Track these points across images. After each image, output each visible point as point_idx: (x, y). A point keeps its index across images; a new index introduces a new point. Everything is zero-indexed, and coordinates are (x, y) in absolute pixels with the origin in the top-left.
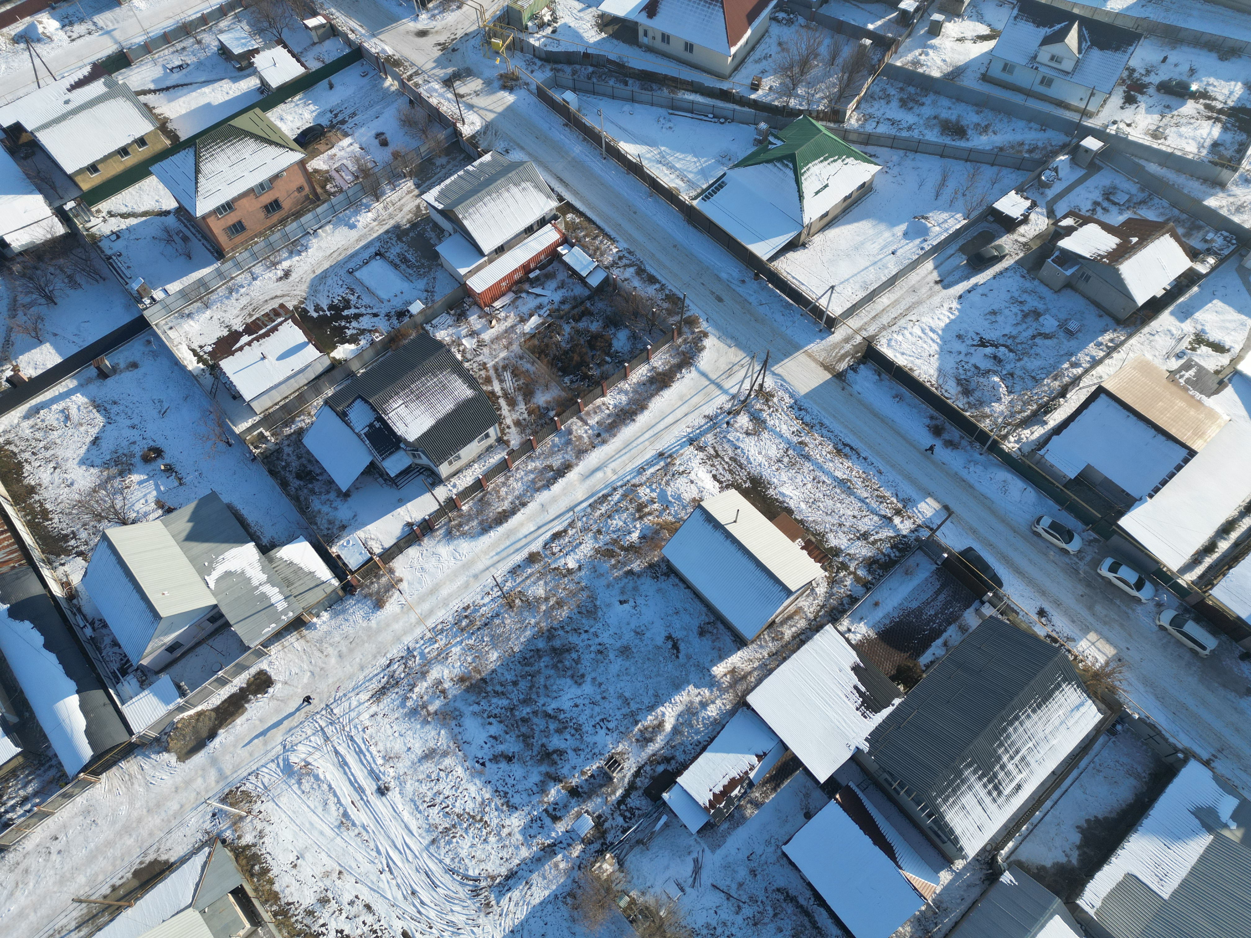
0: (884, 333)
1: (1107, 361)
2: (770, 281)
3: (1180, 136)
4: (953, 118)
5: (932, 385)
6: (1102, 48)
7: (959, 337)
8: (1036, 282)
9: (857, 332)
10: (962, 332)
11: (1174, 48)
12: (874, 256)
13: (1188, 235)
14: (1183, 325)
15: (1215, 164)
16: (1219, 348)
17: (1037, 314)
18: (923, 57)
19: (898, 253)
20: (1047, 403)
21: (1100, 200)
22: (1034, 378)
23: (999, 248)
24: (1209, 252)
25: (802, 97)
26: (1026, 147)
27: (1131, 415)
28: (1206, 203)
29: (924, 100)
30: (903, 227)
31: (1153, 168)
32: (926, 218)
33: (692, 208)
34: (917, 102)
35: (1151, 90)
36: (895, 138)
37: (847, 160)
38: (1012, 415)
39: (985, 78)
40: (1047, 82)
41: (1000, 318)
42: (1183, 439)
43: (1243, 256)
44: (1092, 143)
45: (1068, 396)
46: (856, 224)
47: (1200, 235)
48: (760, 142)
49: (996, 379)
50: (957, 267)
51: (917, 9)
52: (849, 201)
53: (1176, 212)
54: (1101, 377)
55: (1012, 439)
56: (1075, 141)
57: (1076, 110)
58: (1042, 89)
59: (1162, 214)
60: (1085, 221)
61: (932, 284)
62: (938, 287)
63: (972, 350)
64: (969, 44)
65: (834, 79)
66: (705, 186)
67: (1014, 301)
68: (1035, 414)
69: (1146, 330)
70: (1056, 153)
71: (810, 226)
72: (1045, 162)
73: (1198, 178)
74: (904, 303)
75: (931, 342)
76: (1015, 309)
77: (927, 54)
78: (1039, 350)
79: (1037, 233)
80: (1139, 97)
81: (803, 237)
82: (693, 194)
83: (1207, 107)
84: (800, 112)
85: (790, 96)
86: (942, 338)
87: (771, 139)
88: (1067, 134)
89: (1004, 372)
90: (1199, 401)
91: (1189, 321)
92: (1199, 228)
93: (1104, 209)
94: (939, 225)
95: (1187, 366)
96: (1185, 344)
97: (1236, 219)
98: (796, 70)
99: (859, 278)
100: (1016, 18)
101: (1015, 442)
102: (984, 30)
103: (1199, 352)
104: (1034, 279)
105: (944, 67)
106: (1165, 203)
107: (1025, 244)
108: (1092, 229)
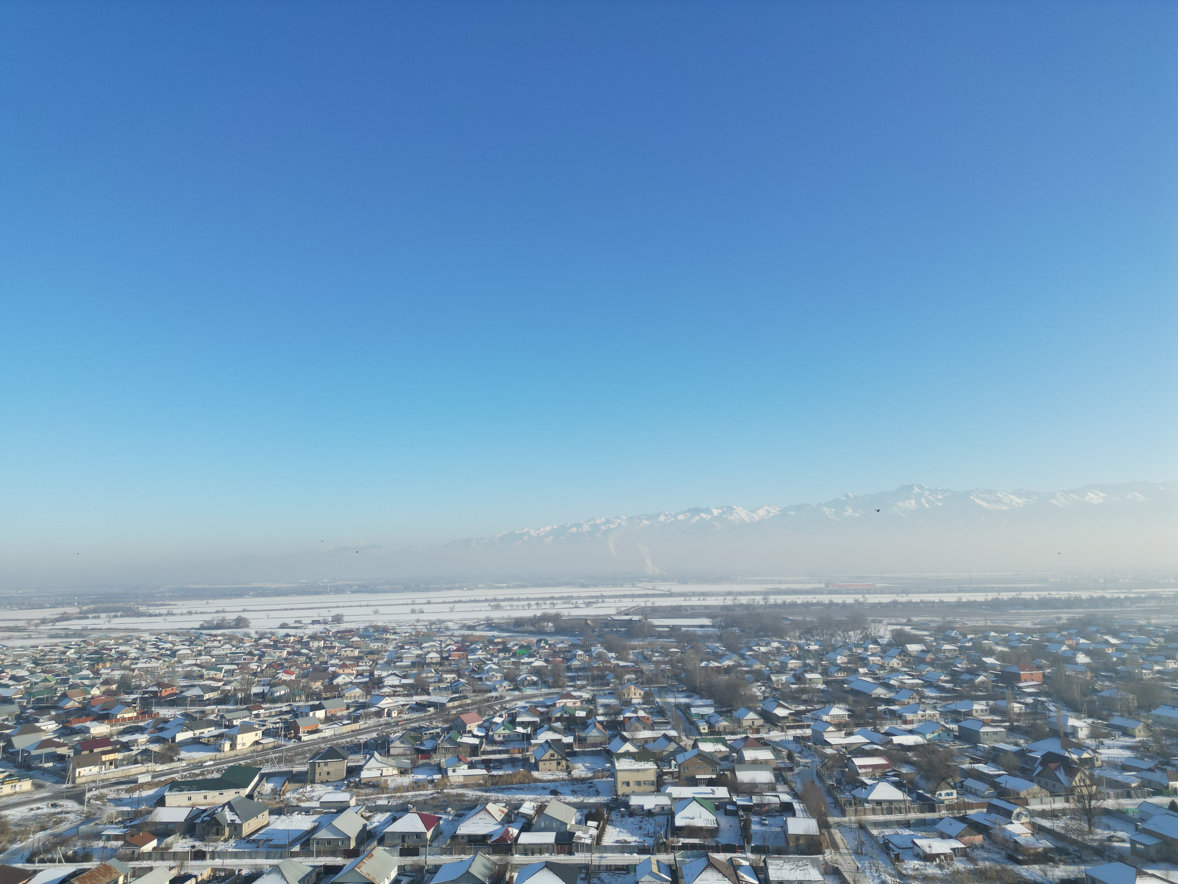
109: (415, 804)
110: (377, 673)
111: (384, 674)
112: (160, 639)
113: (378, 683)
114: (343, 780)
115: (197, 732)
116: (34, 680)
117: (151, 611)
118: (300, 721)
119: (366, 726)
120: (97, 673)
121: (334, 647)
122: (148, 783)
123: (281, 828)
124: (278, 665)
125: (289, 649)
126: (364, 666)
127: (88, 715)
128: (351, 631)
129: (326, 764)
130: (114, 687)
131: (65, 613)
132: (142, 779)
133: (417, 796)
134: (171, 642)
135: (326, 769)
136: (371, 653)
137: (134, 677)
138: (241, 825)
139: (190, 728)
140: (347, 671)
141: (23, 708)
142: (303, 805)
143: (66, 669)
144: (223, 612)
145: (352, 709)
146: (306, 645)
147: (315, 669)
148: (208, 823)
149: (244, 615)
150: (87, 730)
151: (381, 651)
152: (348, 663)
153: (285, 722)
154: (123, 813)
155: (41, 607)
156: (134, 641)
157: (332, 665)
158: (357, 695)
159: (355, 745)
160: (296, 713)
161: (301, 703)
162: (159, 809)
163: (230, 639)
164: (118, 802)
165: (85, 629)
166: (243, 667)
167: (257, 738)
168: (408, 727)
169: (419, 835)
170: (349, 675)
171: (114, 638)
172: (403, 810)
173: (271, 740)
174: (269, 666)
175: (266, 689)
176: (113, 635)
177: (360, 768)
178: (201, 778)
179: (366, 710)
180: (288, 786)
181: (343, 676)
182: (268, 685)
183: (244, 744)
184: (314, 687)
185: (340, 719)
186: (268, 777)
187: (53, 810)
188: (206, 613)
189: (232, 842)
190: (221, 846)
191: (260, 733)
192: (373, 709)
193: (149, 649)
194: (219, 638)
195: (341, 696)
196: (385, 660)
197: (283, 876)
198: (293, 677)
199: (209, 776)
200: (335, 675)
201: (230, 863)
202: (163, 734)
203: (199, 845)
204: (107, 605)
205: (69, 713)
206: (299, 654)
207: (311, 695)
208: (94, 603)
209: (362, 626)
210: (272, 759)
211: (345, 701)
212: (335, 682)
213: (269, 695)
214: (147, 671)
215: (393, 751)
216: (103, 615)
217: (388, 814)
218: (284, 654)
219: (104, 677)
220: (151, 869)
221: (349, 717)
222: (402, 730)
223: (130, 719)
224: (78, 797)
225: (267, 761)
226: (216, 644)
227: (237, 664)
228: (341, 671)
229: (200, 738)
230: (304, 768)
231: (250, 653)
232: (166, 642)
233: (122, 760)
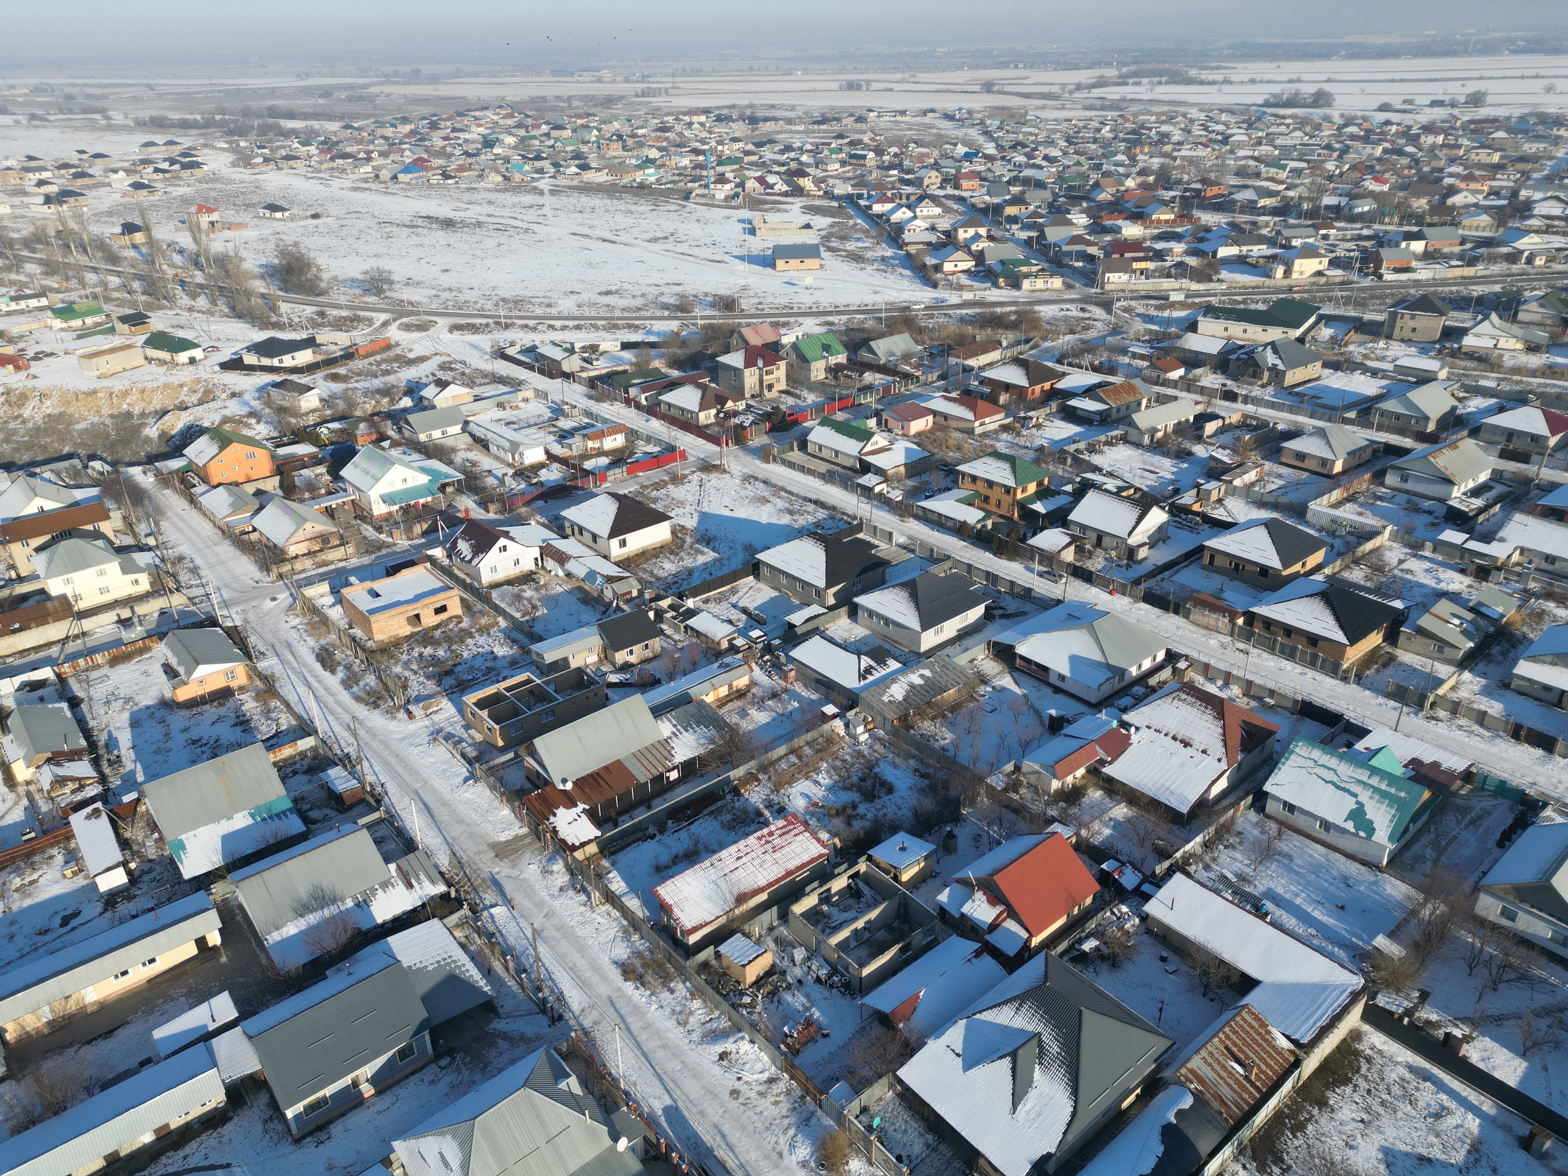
109: (1540, 396)
110: (1524, 193)
111: (1538, 196)
112: (1211, 119)
113: (1524, 209)
114: (1435, 342)
115: (1245, 249)
116: (1067, 162)
117: (1203, 77)
118: (1385, 252)
119: (1487, 272)
120: (1133, 159)
121: (1459, 147)
122: (1179, 303)
123: (1336, 385)
124: (1366, 168)
125: (1387, 145)
126: (1503, 181)
127: (1120, 212)
128: (1494, 121)
129: (1413, 317)
130: (1151, 179)
131: (1102, 77)
132: (1175, 297)
133: (1546, 385)
134: (1224, 124)
135: (1412, 324)
136: (1523, 159)
137: (1175, 168)
138: (1284, 372)
139: (1236, 242)
140: (1473, 186)
141: (1056, 196)
142: (1370, 363)
143: (1100, 151)
144: (1299, 81)
145: (1468, 246)
146: (1414, 140)
147: (1423, 178)
148: (1245, 362)
149: (1328, 88)
150: (1117, 230)
151: (1541, 158)
152: (1477, 173)
153: (1364, 250)
154: (1150, 332)
155: (1076, 67)
156: (1180, 119)
157: (1451, 175)
158: (1483, 224)
159: (1464, 298)
160: (1380, 240)
161: (1391, 227)
162: (1190, 335)
163: (1302, 123)
164: (1148, 319)
165: (1123, 100)
166: (1316, 167)
167: (1321, 268)
168: (1560, 283)
169: (1536, 438)
170: (1474, 192)
171: (1157, 114)
172: (1520, 399)
173: (1339, 272)
174: (1353, 167)
175: (1344, 201)
176: (1156, 109)
177: (1464, 331)
178: (1242, 306)
179: (1491, 250)
180: (1353, 336)
181: (1465, 193)
182: (1347, 195)
183: (1302, 273)
184: (1415, 205)
185: (1447, 257)
186: (1329, 320)
187: (1082, 315)
188: (1274, 82)
189: (1270, 389)
190: (1256, 392)
191: (1326, 261)
192: (1504, 250)
193: (1197, 131)
194: (1288, 121)
195: (1455, 224)
196: (1546, 172)
197: (1328, 443)
198: (1386, 188)
199: (1253, 307)
200: (1452, 191)
201: (1264, 412)
202: (1203, 246)
203: (1231, 385)
204: (1150, 66)
205: (1101, 206)
206: (1400, 152)
207: (1408, 217)
208: (1135, 62)
209: (1517, 112)
210: (1337, 298)
211: (1460, 232)
212: (1450, 201)
213: (1346, 211)
214: (1191, 161)
215: (1521, 316)
216: (1145, 81)
217: (1493, 401)
218: (1378, 151)
219: (1141, 165)
220: (1176, 398)
221: (1461, 257)
222: (1547, 287)
223: (1167, 221)
224: (1107, 306)
225: (1330, 299)
226: (1283, 129)
227: (1308, 161)
228: (1463, 185)
229: (1246, 257)
230: (1380, 317)
231: (1329, 147)
232: (1217, 123)
233: (1154, 271)
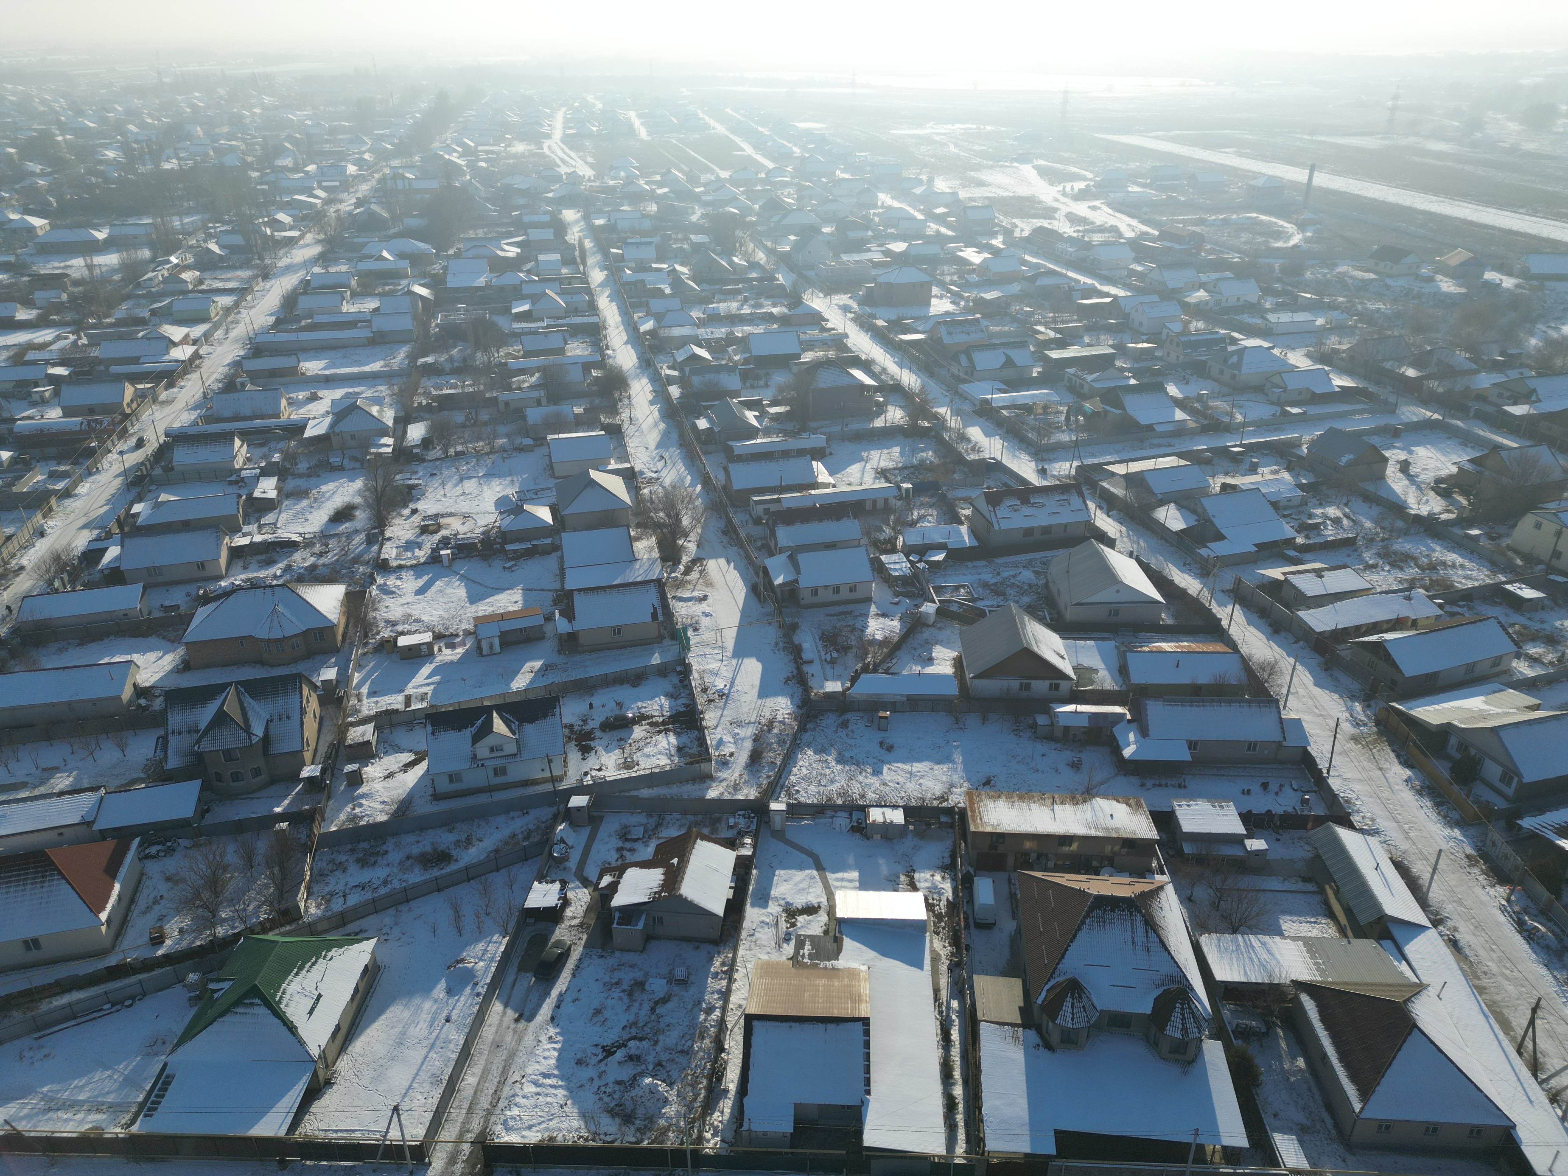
0: (493, 1119)
1: (734, 986)
2: (305, 1157)
3: (648, 756)
4: (428, 848)
5: (586, 1140)
6: (531, 721)
7: (579, 1062)
8: (617, 954)
9: (459, 1141)
10: (579, 1056)
11: (592, 695)
12: (427, 1038)
13: (714, 830)
14: (769, 910)
15: (692, 763)
16: (811, 910)
17: (640, 985)
18: (358, 810)
19: (454, 1016)
20: (713, 1068)
21: (620, 844)
22: (682, 1052)
23: (559, 943)
24: (741, 834)
25: (232, 919)
26: (520, 836)
27: (793, 1024)
28: (708, 797)
29: (384, 848)
30: (442, 985)
31: (645, 793)
32: (462, 961)
33: (133, 1138)
34: (378, 854)
35: (598, 734)
36: (374, 900)
37: (330, 955)
38: (690, 1108)
39: (437, 797)
40: (500, 771)
41: (607, 1014)
42: (848, 1014)
43: (768, 823)
44: (578, 801)
45: (726, 1047)
46: (383, 1017)
47: (723, 824)
48: (198, 998)
49: (648, 1080)
50: (529, 989)
51: (323, 771)
52: (359, 996)
53: (691, 817)
54: (740, 1006)
55: (708, 1135)
56: (562, 807)
57: (544, 781)
58: (500, 780)
59: (681, 826)
60: (620, 871)
61: (513, 1026)
62: (522, 1024)
63: (602, 1066)
64: (400, 776)
65: (262, 880)
66: (141, 1098)
67: (610, 986)
68: (710, 1089)
69: (744, 934)
70: (553, 827)
71: (323, 1055)
72: (547, 840)
73: (687, 781)
74: (494, 1067)
75: (553, 1091)
76: (616, 993)
77: (361, 805)
78: (667, 1020)
79: (585, 907)
80: (592, 744)
81: (321, 1075)
82: (127, 1117)
83: (650, 724)
84: (237, 936)
85: (213, 926)
86: (561, 1077)
87: (212, 986)
88: (550, 805)
89: (651, 1067)
90: (834, 969)
91: (770, 903)
92: (719, 820)
93: (630, 850)
94: (481, 959)
95: (800, 944)
96: (783, 925)
97: (740, 797)
98: (206, 895)
99: (423, 1075)
100: (433, 733)
101: (714, 1135)
102: (408, 757)
103: (799, 924)
104: (613, 952)
105: (387, 808)
106: (676, 815)
107: (581, 925)
108: (632, 875)
